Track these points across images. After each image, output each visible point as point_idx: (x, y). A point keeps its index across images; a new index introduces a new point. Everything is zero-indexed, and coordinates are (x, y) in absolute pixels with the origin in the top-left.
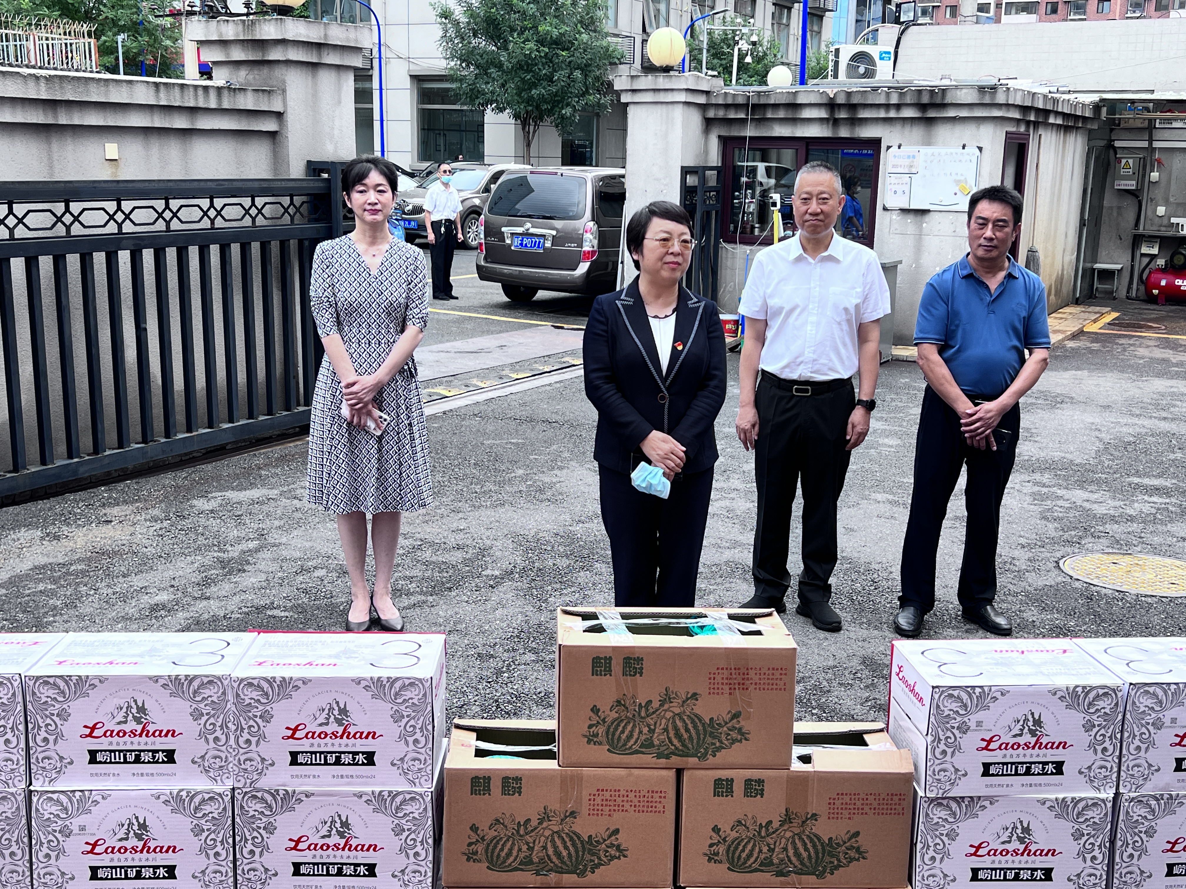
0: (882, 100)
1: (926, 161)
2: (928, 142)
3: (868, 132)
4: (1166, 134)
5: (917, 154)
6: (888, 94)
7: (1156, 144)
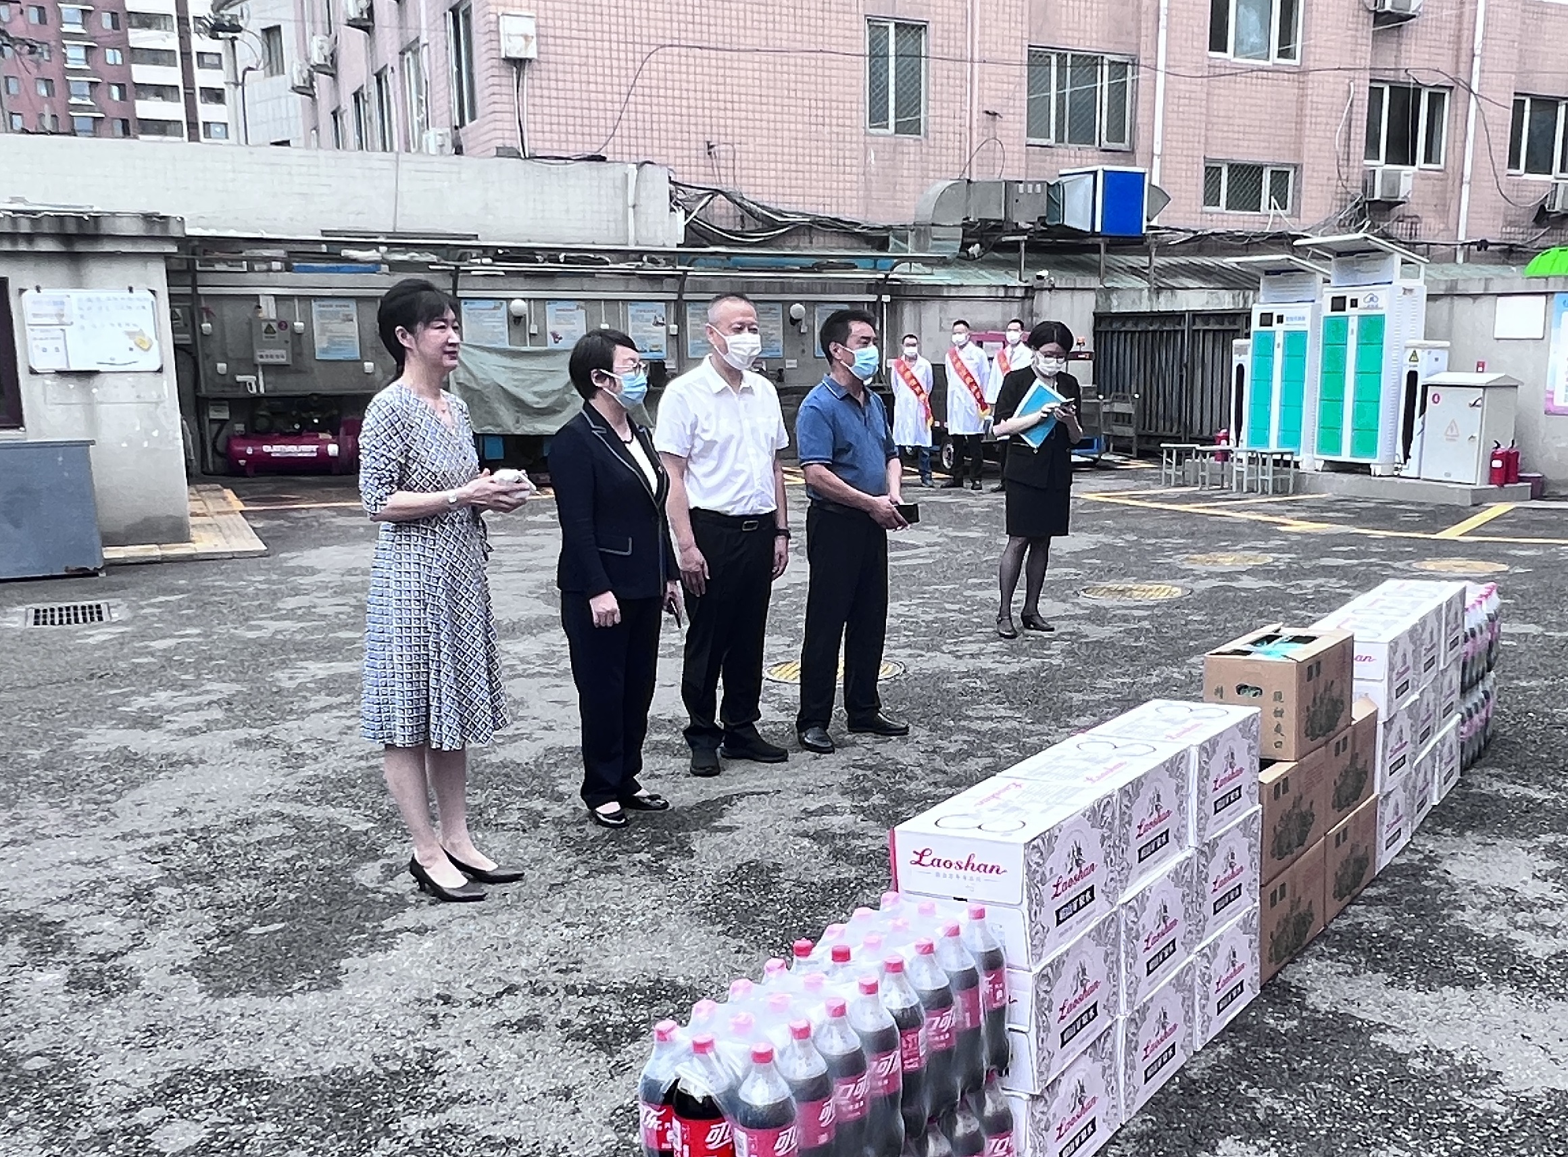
0: (6, 228)
1: (81, 309)
2: (79, 284)
5: (66, 299)
6: (14, 220)
7: (201, 291)
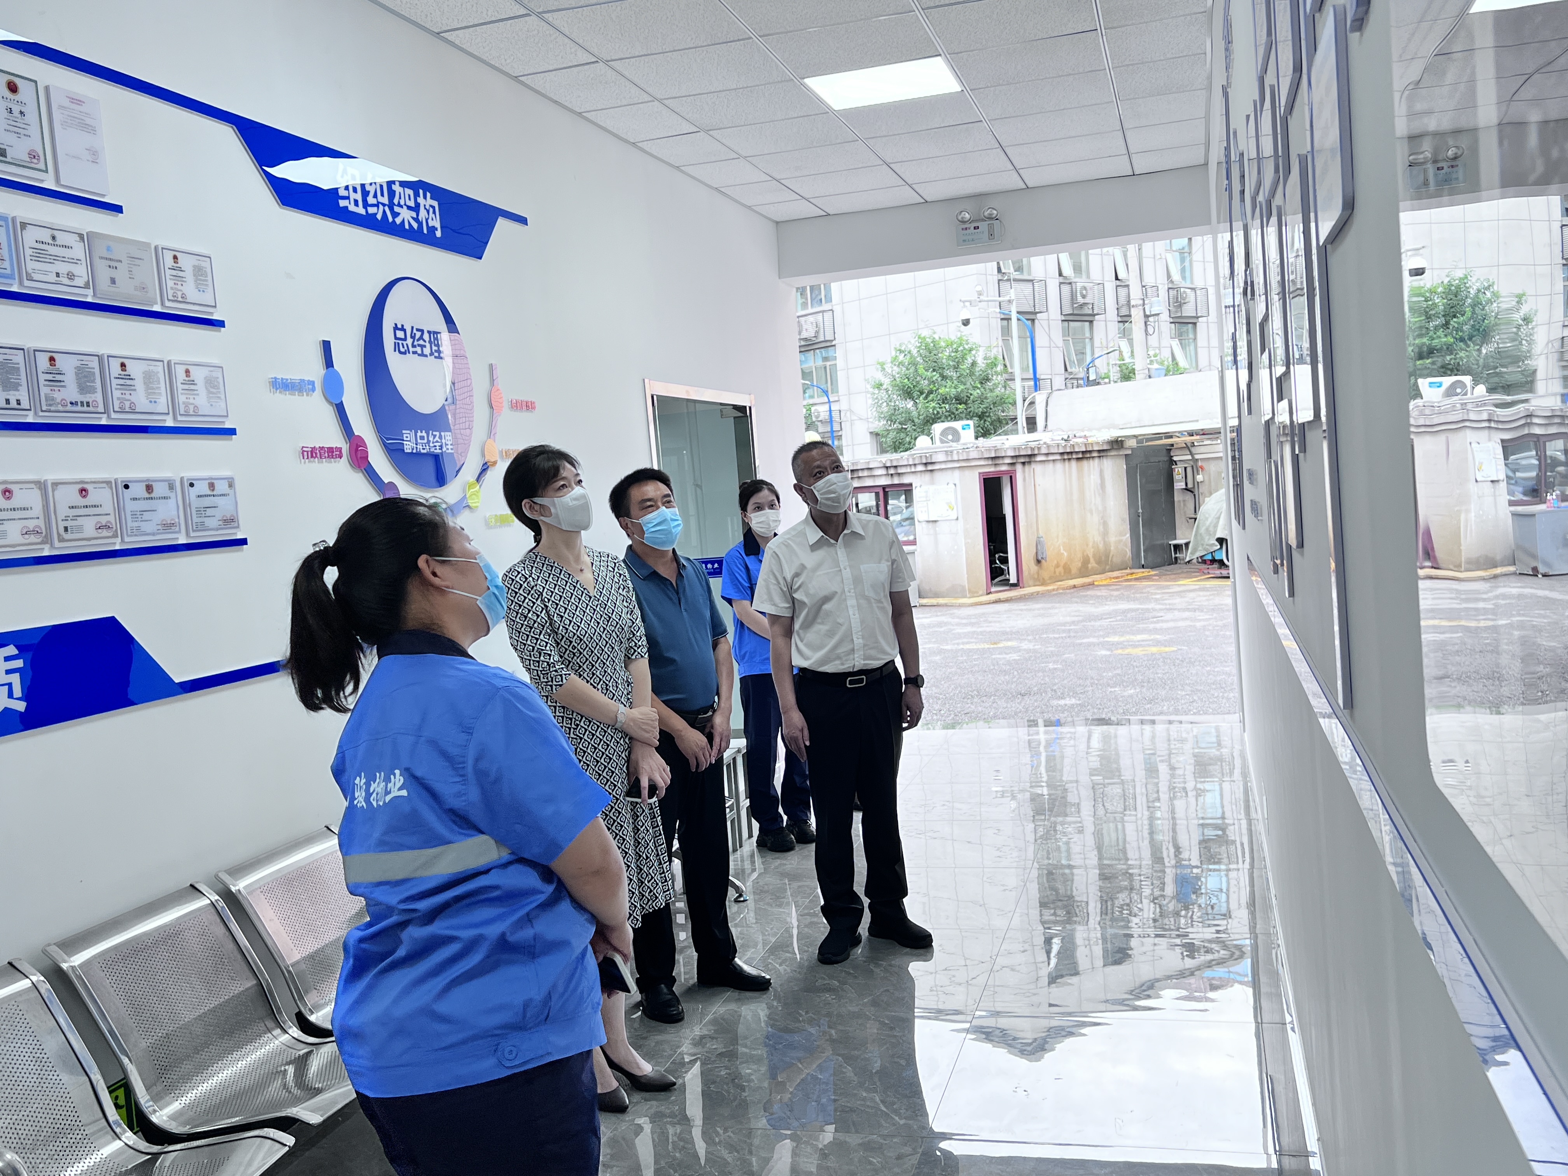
0: (906, 463)
1: (933, 493)
2: (932, 483)
3: (906, 480)
4: (1202, 449)
5: (928, 490)
6: (908, 459)
7: (1197, 457)
